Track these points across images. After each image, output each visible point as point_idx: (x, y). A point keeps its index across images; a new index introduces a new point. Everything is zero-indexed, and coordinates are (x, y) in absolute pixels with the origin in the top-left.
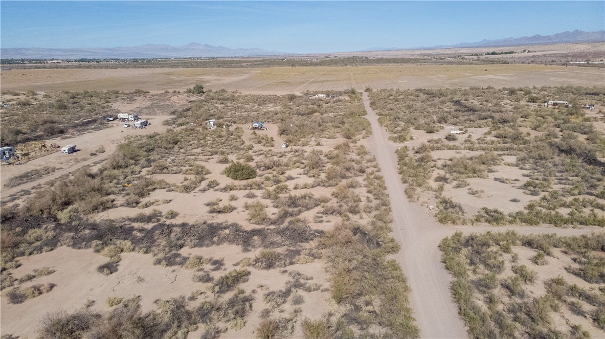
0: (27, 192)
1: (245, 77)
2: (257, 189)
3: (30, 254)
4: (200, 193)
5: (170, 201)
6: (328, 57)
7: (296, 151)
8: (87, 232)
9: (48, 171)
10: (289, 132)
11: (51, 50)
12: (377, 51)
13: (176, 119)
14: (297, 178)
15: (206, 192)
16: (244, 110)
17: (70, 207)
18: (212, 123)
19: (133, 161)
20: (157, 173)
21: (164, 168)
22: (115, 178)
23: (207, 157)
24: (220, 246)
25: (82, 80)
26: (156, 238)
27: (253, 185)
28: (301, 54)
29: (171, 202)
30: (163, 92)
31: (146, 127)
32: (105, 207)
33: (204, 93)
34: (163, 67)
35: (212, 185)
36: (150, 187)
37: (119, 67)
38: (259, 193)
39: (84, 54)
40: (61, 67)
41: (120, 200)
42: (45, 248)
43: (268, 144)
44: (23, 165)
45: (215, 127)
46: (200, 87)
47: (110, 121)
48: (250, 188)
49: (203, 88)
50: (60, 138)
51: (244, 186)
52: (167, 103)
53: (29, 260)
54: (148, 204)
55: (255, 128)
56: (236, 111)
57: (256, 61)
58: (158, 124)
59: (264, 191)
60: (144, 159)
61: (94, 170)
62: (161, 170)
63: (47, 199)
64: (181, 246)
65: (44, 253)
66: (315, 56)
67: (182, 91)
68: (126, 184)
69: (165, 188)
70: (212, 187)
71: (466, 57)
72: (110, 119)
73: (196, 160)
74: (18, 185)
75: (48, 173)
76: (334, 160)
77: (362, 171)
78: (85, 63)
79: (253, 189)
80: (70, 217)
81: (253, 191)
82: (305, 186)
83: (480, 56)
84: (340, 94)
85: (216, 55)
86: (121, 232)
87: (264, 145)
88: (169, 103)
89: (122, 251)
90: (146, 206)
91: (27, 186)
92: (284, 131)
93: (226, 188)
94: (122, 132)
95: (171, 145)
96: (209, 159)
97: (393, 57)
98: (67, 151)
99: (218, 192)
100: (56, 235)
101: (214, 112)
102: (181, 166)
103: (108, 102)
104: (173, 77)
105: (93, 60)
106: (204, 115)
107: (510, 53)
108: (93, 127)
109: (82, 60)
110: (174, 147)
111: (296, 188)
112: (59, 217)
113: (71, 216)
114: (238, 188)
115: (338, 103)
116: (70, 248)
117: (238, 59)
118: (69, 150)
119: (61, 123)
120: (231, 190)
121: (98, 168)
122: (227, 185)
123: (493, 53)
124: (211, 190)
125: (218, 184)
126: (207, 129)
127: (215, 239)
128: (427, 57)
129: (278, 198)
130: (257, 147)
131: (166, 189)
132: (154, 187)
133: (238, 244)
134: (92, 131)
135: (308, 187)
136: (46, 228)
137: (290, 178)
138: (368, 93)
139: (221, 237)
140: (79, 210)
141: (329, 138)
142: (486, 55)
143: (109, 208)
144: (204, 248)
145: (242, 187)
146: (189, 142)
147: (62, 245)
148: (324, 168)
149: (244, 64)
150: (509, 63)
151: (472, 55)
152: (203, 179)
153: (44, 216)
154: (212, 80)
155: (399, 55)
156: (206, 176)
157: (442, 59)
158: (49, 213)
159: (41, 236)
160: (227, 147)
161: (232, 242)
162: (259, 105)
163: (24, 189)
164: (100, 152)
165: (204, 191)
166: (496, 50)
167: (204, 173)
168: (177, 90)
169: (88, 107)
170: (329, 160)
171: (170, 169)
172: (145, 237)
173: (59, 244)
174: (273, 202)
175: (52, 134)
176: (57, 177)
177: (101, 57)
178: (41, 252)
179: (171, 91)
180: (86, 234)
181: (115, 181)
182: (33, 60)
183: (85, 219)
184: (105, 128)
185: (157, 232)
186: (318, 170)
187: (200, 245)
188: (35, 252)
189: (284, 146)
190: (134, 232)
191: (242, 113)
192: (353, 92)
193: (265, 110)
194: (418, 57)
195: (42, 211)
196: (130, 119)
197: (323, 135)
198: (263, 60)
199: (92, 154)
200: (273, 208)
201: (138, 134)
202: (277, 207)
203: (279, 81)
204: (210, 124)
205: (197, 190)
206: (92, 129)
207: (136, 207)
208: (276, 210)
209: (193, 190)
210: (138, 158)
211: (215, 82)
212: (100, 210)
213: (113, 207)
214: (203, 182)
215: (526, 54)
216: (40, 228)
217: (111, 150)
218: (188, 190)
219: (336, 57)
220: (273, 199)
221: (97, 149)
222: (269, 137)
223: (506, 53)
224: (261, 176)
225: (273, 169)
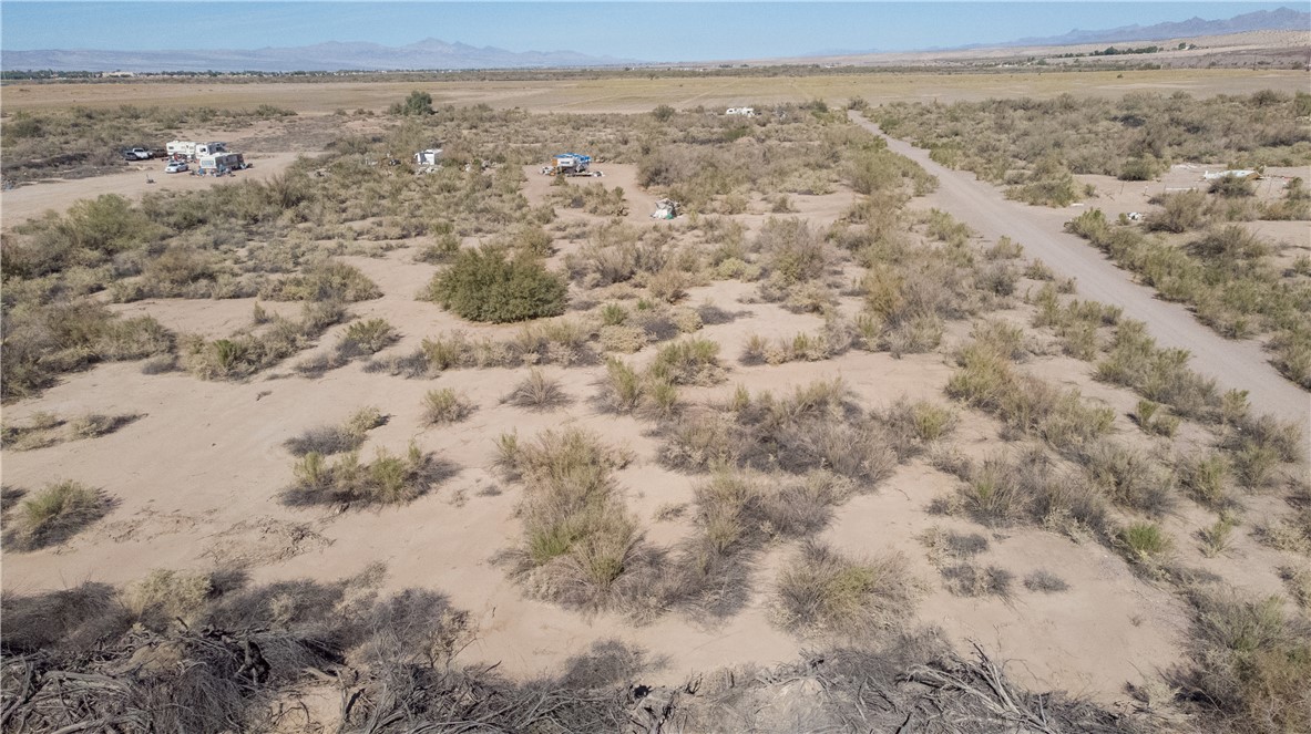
2: (571, 363)
7: (711, 226)
18: (430, 158)
23: (384, 243)
27: (553, 346)
38: (578, 382)
43: (608, 207)
48: (535, 357)
51: (510, 347)
55: (564, 170)
59: (602, 371)
69: (144, 356)
70: (361, 353)
73: (338, 250)
76: (867, 249)
77: (1005, 288)
79: (549, 361)
81: (551, 373)
82: (799, 352)
87: (594, 211)
93: (421, 355)
96: (389, 248)
111: (753, 357)
114: (482, 356)
120: (446, 366)
122: (430, 344)
124: (356, 364)
125: (394, 340)
130: (569, 216)
131: (145, 362)
135: (810, 353)
137: (712, 316)
145: (498, 353)
165: (318, 369)
174: (654, 434)
189: (665, 213)
197: (787, 186)
204: (424, 160)
205: (288, 365)
209: (271, 365)
218: (243, 366)
224: (587, 306)
225: (637, 279)
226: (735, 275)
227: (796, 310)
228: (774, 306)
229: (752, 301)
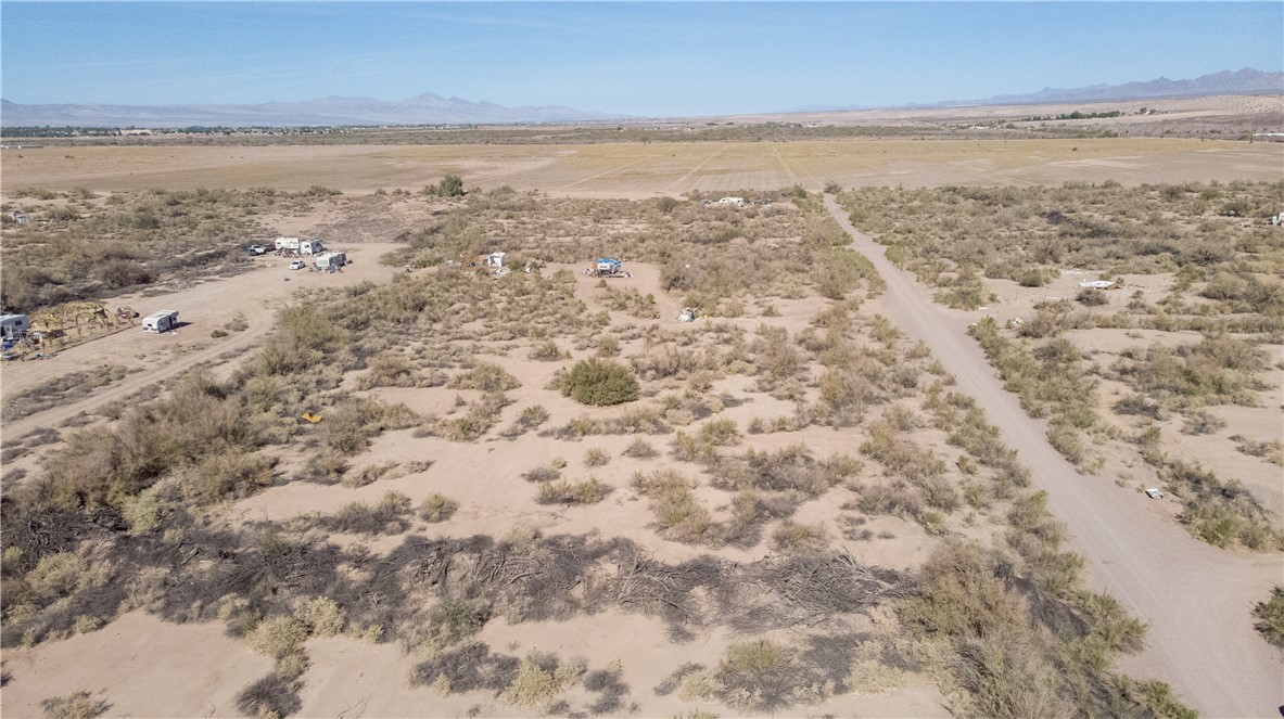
0: (49, 436)
1: (546, 162)
2: (654, 432)
3: (38, 640)
4: (504, 442)
5: (429, 464)
6: (713, 124)
7: (720, 330)
8: (206, 564)
9: (107, 376)
10: (688, 281)
11: (128, 109)
12: (817, 113)
13: (409, 250)
14: (747, 400)
15: (520, 438)
16: (562, 232)
17: (159, 485)
18: (498, 261)
19: (320, 354)
20: (382, 386)
21: (399, 373)
22: (277, 399)
23: (503, 343)
24: (598, 616)
25: (191, 168)
26: (405, 586)
27: (642, 422)
28: (656, 119)
29: (431, 469)
30: (373, 192)
31: (343, 268)
32: (251, 481)
33: (463, 194)
34: (366, 142)
35: (533, 418)
36: (371, 426)
37: (271, 143)
38: (660, 443)
39: (198, 117)
40: (149, 143)
41: (294, 460)
42: (83, 620)
43: (646, 312)
44: (45, 362)
45: (507, 271)
46: (456, 182)
47: (258, 254)
48: (633, 428)
49: (461, 185)
50: (141, 293)
51: (618, 422)
52: (383, 216)
53: (31, 660)
54: (370, 475)
55: (603, 272)
56: (545, 233)
57: (564, 132)
58: (370, 262)
59: (673, 437)
60: (347, 347)
61: (223, 375)
62: (393, 376)
63: (98, 460)
64: (483, 618)
65: (78, 636)
66: (686, 122)
67: (413, 191)
68: (306, 416)
69: (408, 427)
70: (532, 425)
71: (1016, 124)
72: (257, 250)
73: (475, 350)
74: (29, 414)
75: (108, 382)
76: (824, 354)
77: (909, 383)
78: (198, 136)
79: (640, 431)
80: (159, 516)
81: (645, 438)
82: (781, 426)
83: (1047, 122)
84: (772, 197)
85: (474, 120)
86: (305, 567)
87: (636, 314)
88: (389, 217)
89: (310, 633)
90: (366, 479)
91: (49, 419)
92: (676, 279)
93: (570, 427)
94: (287, 280)
95: (408, 314)
96: (508, 348)
97: (855, 125)
98: (155, 326)
99: (550, 440)
100: (118, 574)
101: (496, 235)
102: (442, 366)
103: (250, 213)
104: (389, 162)
105: (216, 130)
106: (477, 243)
107: (1112, 115)
108: (218, 268)
109: (193, 130)
110: (416, 317)
111: (755, 429)
112: (127, 515)
113: (160, 511)
114: (604, 428)
115: (777, 217)
116: (155, 619)
117: (523, 128)
118: (160, 323)
119: (144, 260)
120: (584, 434)
121: (231, 371)
122: (572, 421)
123: (1075, 116)
124: (531, 433)
125: (545, 418)
126: (487, 274)
127: (578, 592)
128: (928, 125)
129: (717, 459)
130: (619, 319)
131: (413, 430)
132: (379, 425)
133: (649, 612)
134: (217, 277)
135: (788, 427)
136: (89, 551)
137: (729, 402)
138: (835, 197)
139: (595, 585)
140: (185, 491)
141: (789, 297)
142: (1058, 118)
143: (263, 485)
144: (551, 625)
145: (613, 426)
146: (451, 304)
147: (131, 608)
148: (805, 374)
149: (538, 137)
150: (1116, 135)
151: (1029, 120)
152: (505, 403)
153: (87, 512)
154: (477, 169)
155: (869, 119)
156: (509, 395)
157: (963, 128)
158: (102, 502)
159: (74, 578)
160: (545, 318)
161: (630, 603)
162: (597, 221)
163: (42, 426)
164: (236, 330)
165: (512, 435)
166: (1080, 109)
167: (504, 386)
168: (403, 189)
169: (206, 224)
170: (811, 354)
171: (415, 374)
172: (372, 582)
173: (124, 605)
174: (707, 472)
175: (122, 285)
176: (130, 392)
177: (234, 125)
178: (70, 634)
179: (389, 190)
180: (202, 573)
181: (277, 407)
182: (91, 129)
183: (199, 521)
184: (245, 271)
185: (408, 568)
186: (793, 378)
187: (538, 612)
188: (52, 634)
189: (687, 317)
190: (342, 568)
191: (561, 239)
192: (802, 194)
193: (612, 232)
194: (910, 124)
195: (81, 495)
196: (303, 250)
197: (773, 290)
198: (577, 130)
199: (217, 335)
200: (712, 490)
201: (324, 286)
202: (723, 486)
203: (625, 171)
204: (493, 262)
205: (493, 433)
206: (217, 273)
207: (336, 482)
208: (725, 497)
209: (484, 433)
210: (329, 345)
211: (482, 173)
212: (241, 493)
213: (276, 481)
214: (504, 410)
215: (1147, 117)
216: (71, 550)
217: (262, 323)
218: (472, 434)
219: (731, 123)
220: (705, 463)
221: (229, 320)
222: (644, 294)
223: (1103, 116)
224: (652, 394)
225: (679, 375)
226: (741, 371)
227: (780, 398)
228: (767, 394)
229: (752, 391)
